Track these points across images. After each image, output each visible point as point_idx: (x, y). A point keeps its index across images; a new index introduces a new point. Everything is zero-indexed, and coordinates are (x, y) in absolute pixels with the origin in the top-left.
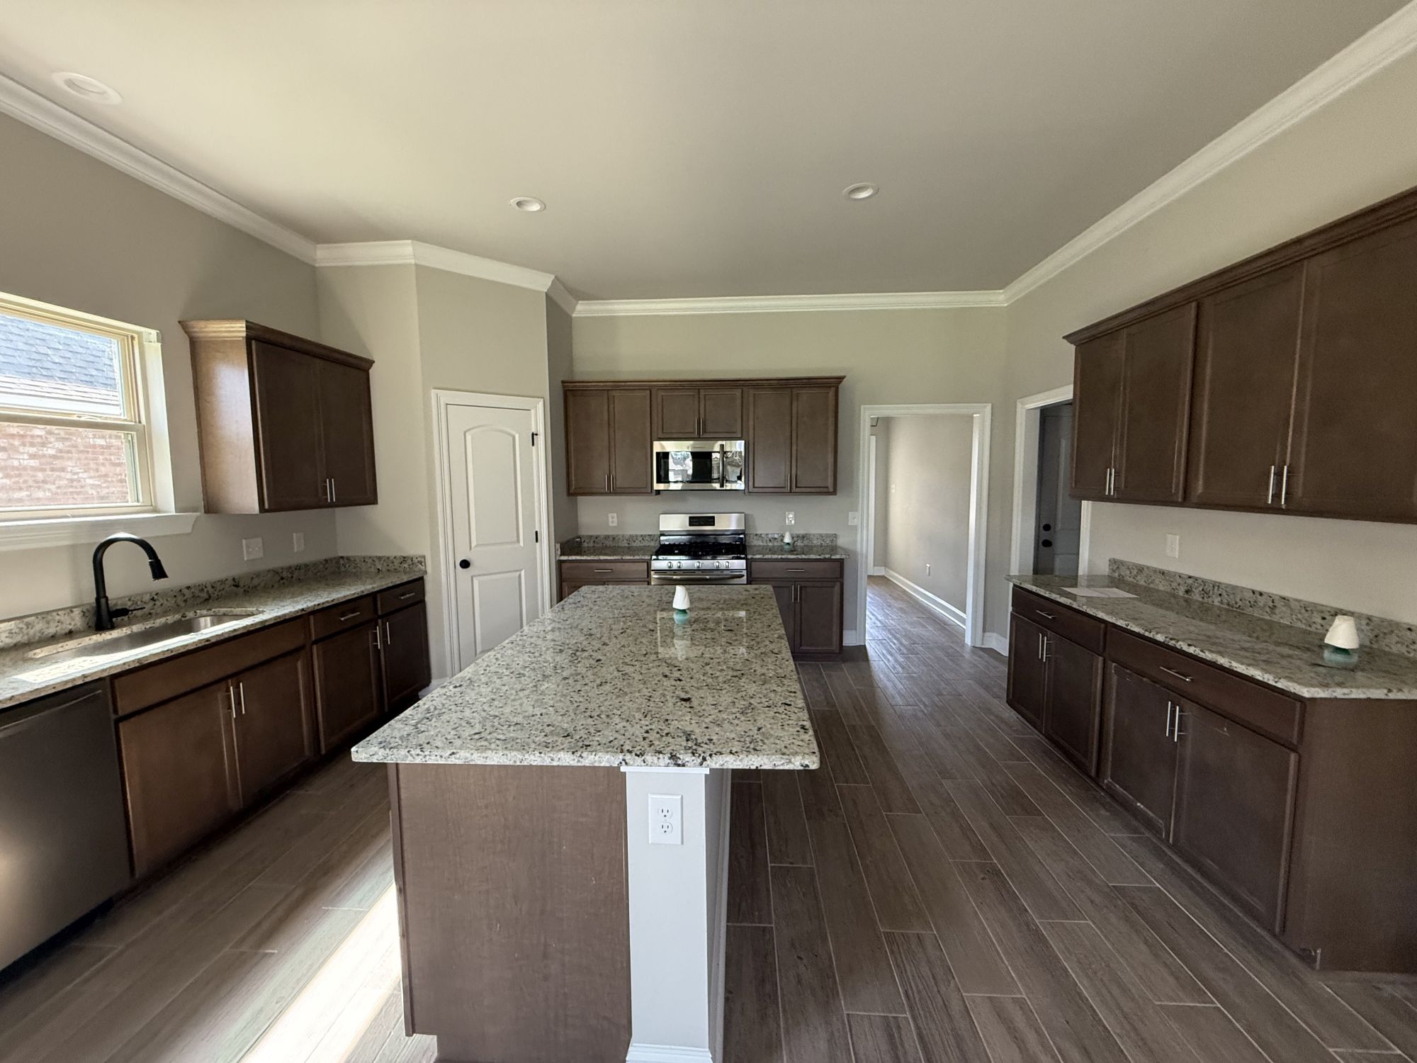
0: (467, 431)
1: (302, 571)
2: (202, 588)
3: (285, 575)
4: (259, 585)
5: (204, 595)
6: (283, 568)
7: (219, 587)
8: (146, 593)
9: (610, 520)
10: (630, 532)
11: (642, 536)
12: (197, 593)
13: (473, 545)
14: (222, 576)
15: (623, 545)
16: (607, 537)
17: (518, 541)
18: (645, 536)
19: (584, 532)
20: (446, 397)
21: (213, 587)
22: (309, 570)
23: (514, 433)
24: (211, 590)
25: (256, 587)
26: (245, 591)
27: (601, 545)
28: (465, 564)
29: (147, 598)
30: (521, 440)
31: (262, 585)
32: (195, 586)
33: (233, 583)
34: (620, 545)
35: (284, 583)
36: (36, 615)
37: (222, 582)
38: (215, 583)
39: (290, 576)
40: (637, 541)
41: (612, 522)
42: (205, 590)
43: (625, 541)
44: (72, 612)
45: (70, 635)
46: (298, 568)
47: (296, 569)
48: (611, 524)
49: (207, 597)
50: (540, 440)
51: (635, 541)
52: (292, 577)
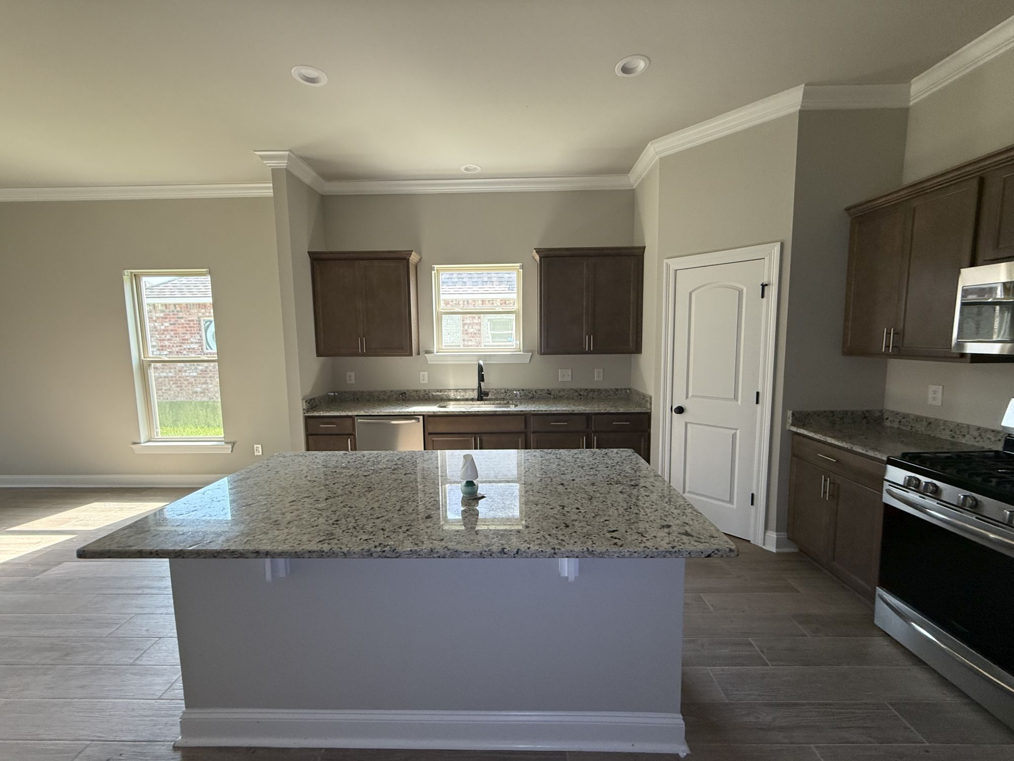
0: (693, 291)
1: (596, 393)
2: (530, 391)
3: (582, 393)
4: (564, 396)
5: (530, 395)
6: (581, 389)
7: (539, 392)
8: (503, 389)
9: (931, 395)
10: (961, 418)
11: (979, 429)
12: (527, 393)
13: (690, 395)
14: (542, 387)
15: (944, 437)
16: (918, 419)
17: (736, 398)
18: (986, 430)
19: (891, 406)
20: (675, 264)
21: (536, 392)
22: (601, 393)
23: (741, 286)
24: (534, 393)
25: (561, 397)
26: (554, 397)
27: (908, 429)
28: (680, 410)
29: (503, 391)
30: (751, 291)
31: (566, 396)
32: (526, 390)
33: (547, 392)
34: (938, 435)
35: (581, 398)
36: (462, 389)
37: (541, 390)
38: (537, 390)
39: (586, 394)
40: (968, 436)
41: (934, 399)
42: (532, 393)
43: (948, 432)
44: (474, 391)
45: (472, 400)
46: (593, 391)
47: (591, 391)
48: (930, 401)
49: (532, 396)
50: (773, 292)
51: (964, 436)
52: (587, 395)
